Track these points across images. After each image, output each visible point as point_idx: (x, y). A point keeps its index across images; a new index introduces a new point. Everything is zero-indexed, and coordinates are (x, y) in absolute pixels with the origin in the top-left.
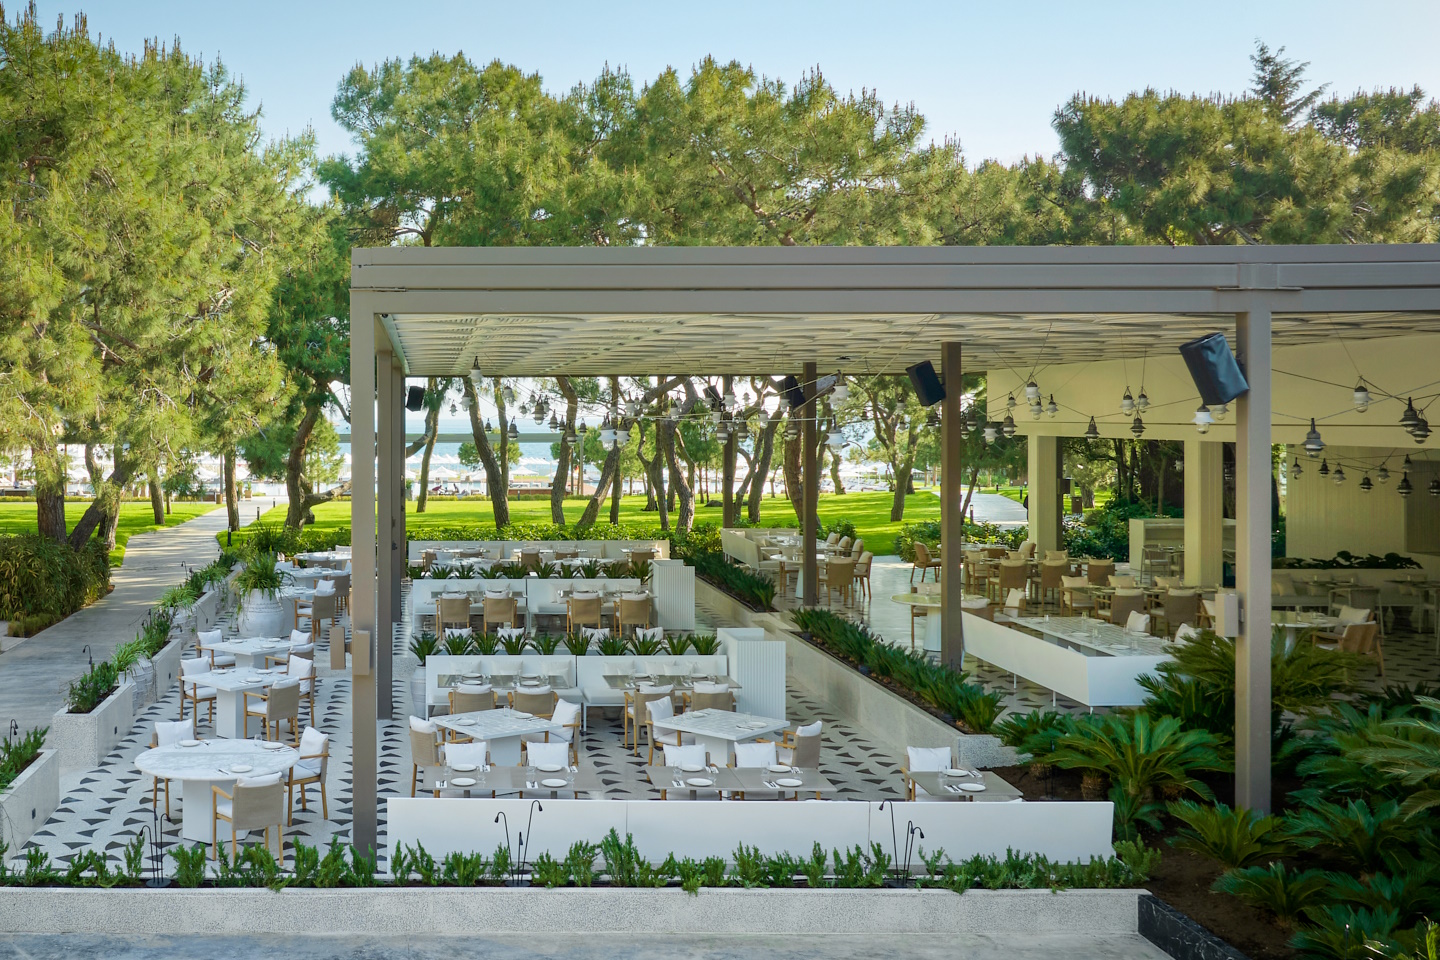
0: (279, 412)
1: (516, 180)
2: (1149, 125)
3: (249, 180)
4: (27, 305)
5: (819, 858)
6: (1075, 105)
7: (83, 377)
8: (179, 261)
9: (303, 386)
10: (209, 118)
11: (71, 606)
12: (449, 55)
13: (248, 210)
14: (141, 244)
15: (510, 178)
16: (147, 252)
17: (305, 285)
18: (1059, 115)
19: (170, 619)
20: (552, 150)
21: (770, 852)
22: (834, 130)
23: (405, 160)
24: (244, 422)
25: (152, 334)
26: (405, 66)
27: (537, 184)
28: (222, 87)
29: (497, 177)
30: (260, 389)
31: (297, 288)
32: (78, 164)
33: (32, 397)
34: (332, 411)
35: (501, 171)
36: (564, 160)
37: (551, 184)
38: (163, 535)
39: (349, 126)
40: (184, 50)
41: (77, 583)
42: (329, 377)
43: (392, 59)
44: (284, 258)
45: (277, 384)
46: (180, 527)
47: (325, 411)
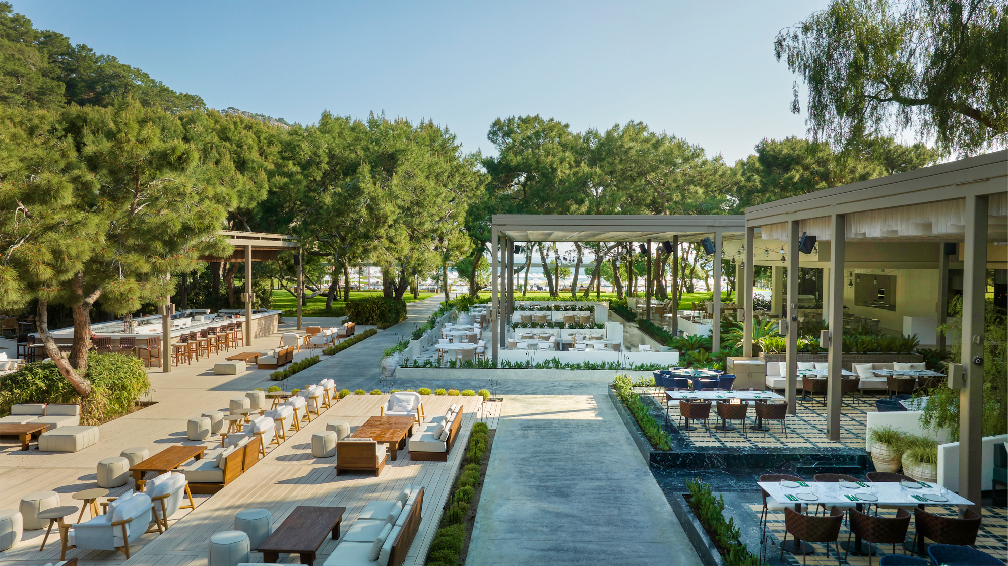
0: (468, 254)
1: (554, 170)
2: (783, 152)
3: (457, 170)
4: (386, 218)
5: (604, 363)
6: (764, 142)
7: (403, 242)
8: (435, 202)
9: (477, 245)
10: (443, 146)
11: (396, 321)
12: (533, 115)
13: (457, 181)
14: (422, 197)
15: (552, 170)
16: (425, 200)
17: (477, 209)
18: (757, 146)
19: (435, 320)
20: (568, 159)
21: (592, 362)
22: (669, 154)
23: (515, 160)
24: (457, 257)
25: (425, 227)
26: (516, 119)
27: (562, 172)
28: (447, 136)
29: (547, 169)
30: (462, 246)
31: (475, 210)
32: (401, 170)
33: (387, 249)
34: (487, 254)
35: (549, 167)
36: (572, 163)
37: (567, 172)
38: (418, 303)
39: (494, 142)
40: (434, 122)
41: (398, 313)
42: (486, 241)
43: (511, 117)
44: (470, 198)
45: (468, 244)
46: (424, 301)
47: (485, 254)
